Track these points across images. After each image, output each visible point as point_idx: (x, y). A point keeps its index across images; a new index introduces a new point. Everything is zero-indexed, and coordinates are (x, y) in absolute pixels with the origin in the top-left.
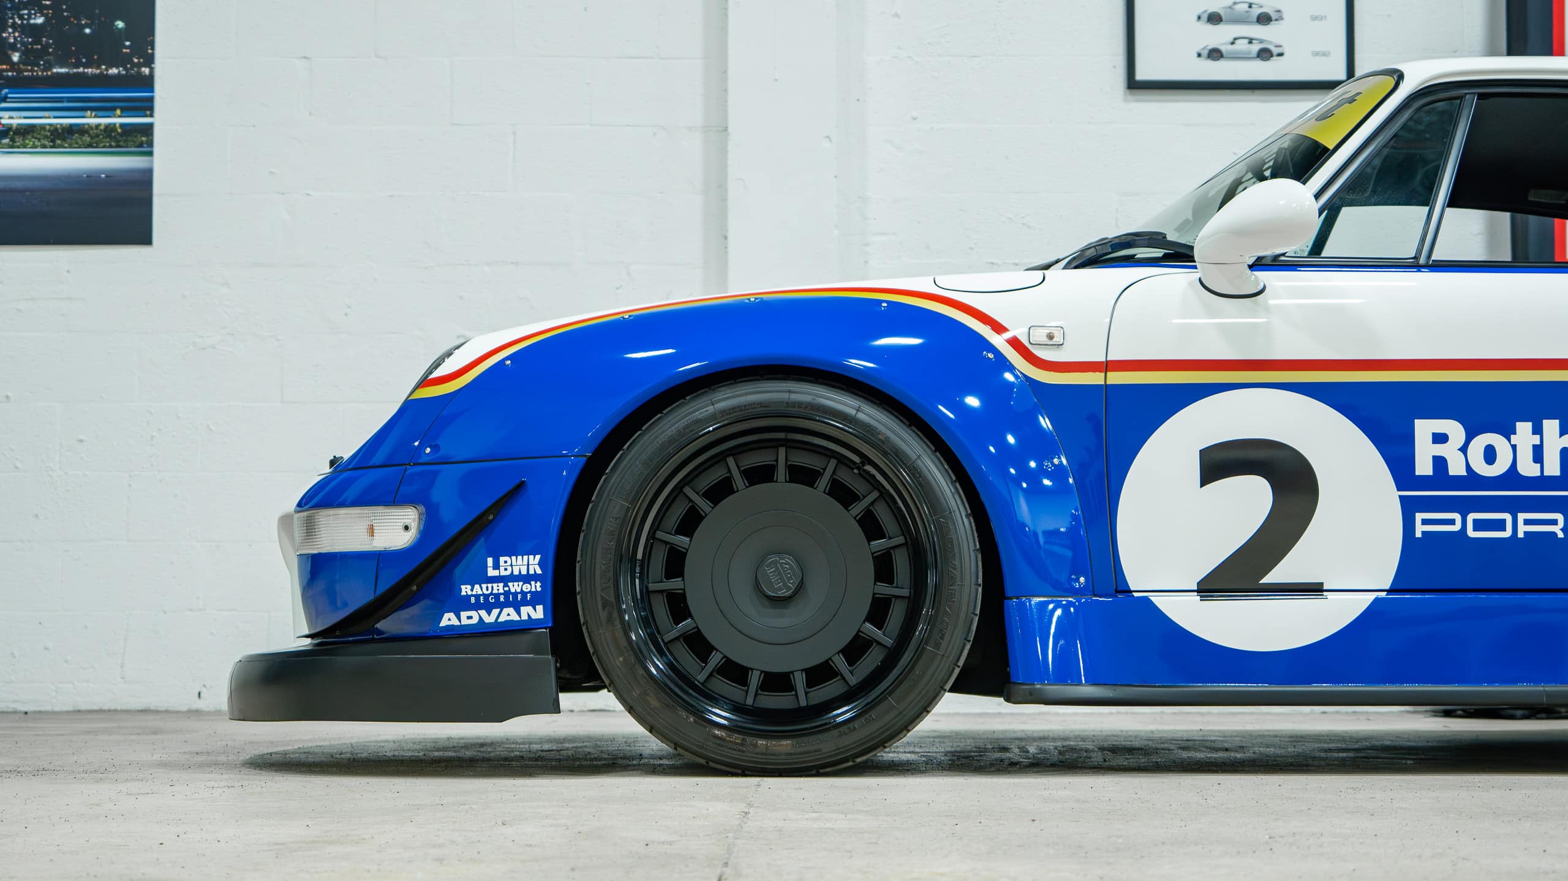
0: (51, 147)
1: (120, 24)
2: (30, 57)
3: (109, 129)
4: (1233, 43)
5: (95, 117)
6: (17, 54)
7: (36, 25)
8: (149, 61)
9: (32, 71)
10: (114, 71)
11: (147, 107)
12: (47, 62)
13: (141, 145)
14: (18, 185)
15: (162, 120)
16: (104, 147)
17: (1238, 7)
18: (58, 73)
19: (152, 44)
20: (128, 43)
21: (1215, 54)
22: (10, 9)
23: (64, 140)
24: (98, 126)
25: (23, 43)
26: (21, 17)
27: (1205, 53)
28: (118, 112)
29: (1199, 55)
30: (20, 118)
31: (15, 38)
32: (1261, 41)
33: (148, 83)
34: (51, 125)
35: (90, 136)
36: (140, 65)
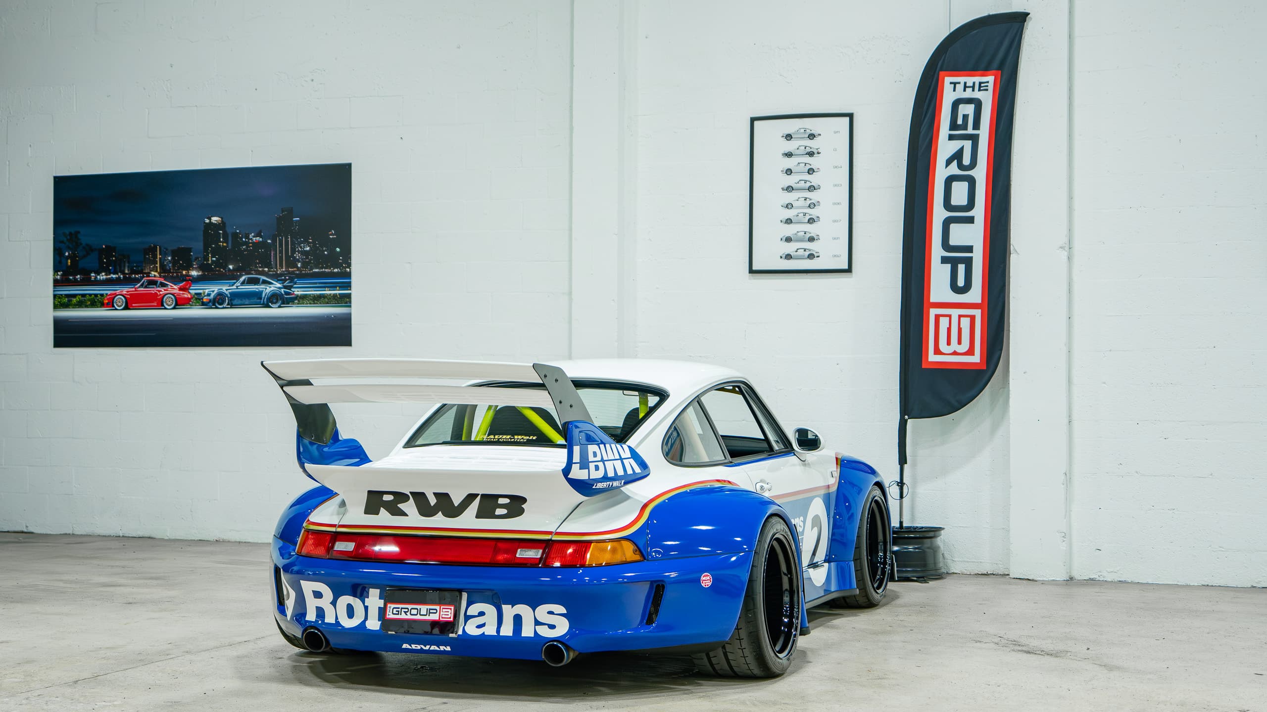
0: (313, 304)
1: (338, 250)
2: (305, 265)
3: (335, 296)
4: (796, 251)
5: (329, 290)
6: (300, 264)
7: (307, 251)
8: (349, 265)
9: (305, 271)
10: (336, 270)
11: (348, 286)
12: (311, 267)
13: (346, 303)
14: (300, 320)
15: (355, 292)
16: (333, 303)
17: (799, 233)
18: (315, 272)
19: (350, 258)
20: (341, 258)
21: (788, 257)
22: (297, 244)
23: (317, 300)
24: (330, 294)
25: (302, 259)
26: (301, 248)
27: (784, 256)
28: (338, 288)
29: (781, 257)
30: (301, 291)
31: (299, 256)
32: (810, 250)
33: (349, 275)
34: (313, 294)
35: (327, 299)
36: (345, 268)
